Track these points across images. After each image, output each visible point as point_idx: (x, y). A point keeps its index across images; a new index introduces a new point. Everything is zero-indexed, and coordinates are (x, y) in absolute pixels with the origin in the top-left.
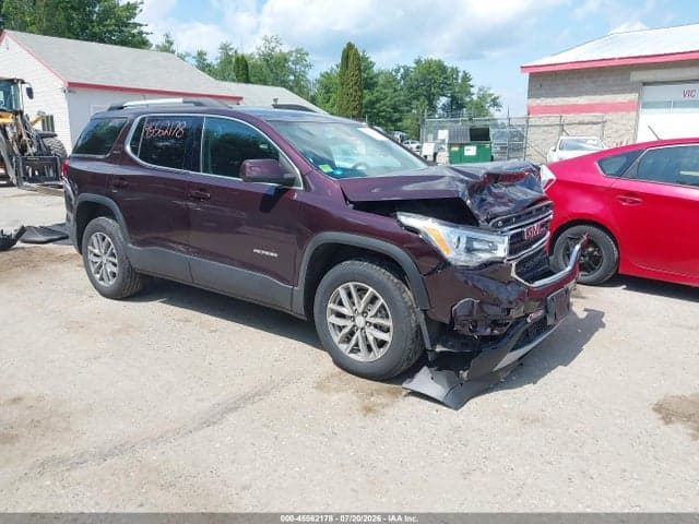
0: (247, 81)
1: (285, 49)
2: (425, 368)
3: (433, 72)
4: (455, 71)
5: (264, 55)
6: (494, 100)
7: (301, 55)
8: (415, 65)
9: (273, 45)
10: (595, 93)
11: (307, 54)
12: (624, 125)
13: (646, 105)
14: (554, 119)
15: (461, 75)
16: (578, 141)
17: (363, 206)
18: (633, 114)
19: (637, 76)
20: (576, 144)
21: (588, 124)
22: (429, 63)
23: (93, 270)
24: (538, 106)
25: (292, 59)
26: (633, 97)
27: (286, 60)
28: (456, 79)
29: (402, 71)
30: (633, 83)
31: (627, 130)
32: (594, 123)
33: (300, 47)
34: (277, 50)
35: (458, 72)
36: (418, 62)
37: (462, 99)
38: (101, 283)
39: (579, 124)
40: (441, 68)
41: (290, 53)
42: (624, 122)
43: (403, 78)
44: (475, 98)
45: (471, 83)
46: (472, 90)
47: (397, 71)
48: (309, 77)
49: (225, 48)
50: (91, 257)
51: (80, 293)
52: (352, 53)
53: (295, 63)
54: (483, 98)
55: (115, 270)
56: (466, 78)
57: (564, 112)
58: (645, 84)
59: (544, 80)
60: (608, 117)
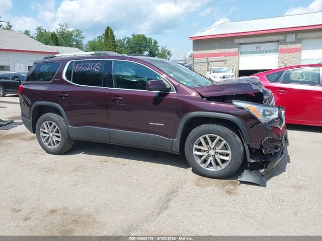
0: (57, 45)
1: (71, 30)
2: (245, 171)
3: (141, 40)
4: (150, 39)
5: (60, 32)
6: (168, 52)
7: (79, 32)
8: (132, 37)
9: (64, 27)
10: (220, 48)
11: (82, 32)
12: (234, 61)
13: (242, 53)
14: (205, 60)
15: (153, 41)
16: (220, 69)
17: (211, 99)
18: (237, 57)
19: (237, 41)
20: (219, 70)
21: (218, 61)
22: (139, 36)
23: (43, 141)
24: (198, 54)
25: (74, 34)
26: (237, 49)
27: (71, 35)
28: (151, 43)
29: (127, 39)
30: (236, 44)
31: (235, 64)
32: (221, 61)
33: (78, 29)
34: (66, 30)
35: (152, 40)
36: (134, 35)
37: (154, 52)
38: (49, 147)
39: (215, 61)
40: (144, 38)
41: (73, 31)
42: (234, 60)
43: (127, 43)
44: (160, 51)
45: (158, 45)
46: (159, 48)
47: (125, 40)
48: (83, 43)
49: (39, 29)
50: (42, 134)
51: (35, 153)
52: (110, 31)
53: (76, 36)
54: (164, 51)
55: (59, 139)
56: (156, 43)
57: (209, 56)
58: (241, 44)
59: (200, 43)
60: (227, 58)
